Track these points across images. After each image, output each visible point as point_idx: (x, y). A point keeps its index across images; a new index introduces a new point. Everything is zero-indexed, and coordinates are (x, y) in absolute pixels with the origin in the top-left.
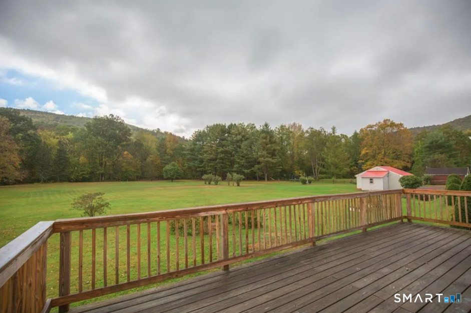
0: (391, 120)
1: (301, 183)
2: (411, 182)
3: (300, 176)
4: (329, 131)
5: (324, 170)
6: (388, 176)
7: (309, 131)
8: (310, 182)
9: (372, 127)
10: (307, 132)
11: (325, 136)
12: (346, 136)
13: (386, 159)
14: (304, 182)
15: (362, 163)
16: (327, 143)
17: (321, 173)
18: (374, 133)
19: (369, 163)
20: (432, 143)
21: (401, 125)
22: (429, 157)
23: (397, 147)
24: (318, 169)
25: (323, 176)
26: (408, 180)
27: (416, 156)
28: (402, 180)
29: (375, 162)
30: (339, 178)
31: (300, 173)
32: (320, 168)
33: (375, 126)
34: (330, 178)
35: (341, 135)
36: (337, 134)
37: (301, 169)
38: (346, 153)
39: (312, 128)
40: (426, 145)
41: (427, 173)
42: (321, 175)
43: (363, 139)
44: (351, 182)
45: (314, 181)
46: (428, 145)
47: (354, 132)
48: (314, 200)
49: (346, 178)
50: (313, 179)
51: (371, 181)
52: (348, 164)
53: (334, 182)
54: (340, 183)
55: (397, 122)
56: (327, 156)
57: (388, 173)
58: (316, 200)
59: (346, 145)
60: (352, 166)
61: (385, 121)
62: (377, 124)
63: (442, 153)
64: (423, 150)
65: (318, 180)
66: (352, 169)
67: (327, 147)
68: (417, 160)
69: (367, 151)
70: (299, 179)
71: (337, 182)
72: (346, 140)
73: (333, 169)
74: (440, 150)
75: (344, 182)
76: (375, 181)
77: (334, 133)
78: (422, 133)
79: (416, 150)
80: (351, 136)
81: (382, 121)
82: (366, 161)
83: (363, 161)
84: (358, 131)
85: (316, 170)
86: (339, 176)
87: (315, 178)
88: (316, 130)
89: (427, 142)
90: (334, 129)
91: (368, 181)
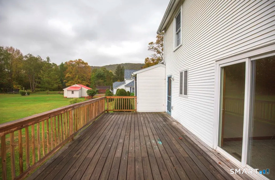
0: (82, 60)
1: (20, 95)
2: (92, 93)
3: (19, 90)
4: (44, 59)
5: (40, 85)
6: (81, 90)
7: (28, 56)
8: (29, 94)
9: (72, 62)
10: (26, 57)
11: (42, 62)
12: (56, 65)
13: (79, 81)
14: (23, 94)
15: (65, 82)
16: (43, 67)
17: (38, 87)
18: (73, 65)
19: (70, 82)
20: (99, 74)
21: (87, 63)
22: (97, 81)
23: (84, 74)
24: (35, 84)
25: (39, 89)
26: (91, 91)
27: (92, 80)
28: (88, 92)
29: (73, 82)
30: (51, 91)
31: (18, 87)
32: (37, 84)
33: (74, 61)
34: (44, 91)
35: (53, 63)
36: (50, 62)
37: (20, 84)
38: (57, 76)
39: (31, 55)
40: (96, 75)
41: (97, 88)
42: (38, 89)
43: (67, 68)
44: (59, 93)
45: (32, 93)
46: (97, 75)
47: (61, 63)
48: (74, 108)
49: (55, 91)
50: (31, 91)
51: (73, 92)
52: (57, 83)
53: (48, 93)
54: (52, 94)
55: (85, 62)
56: (43, 76)
57: (81, 88)
58: (75, 107)
59: (55, 70)
60: (59, 84)
61: (79, 60)
62: (75, 61)
63: (102, 79)
64: (95, 78)
65: (35, 92)
66: (59, 85)
67: (43, 70)
68: (92, 82)
69: (69, 75)
70: (18, 91)
71: (49, 93)
72: (56, 67)
73: (46, 85)
74: (102, 78)
75: (55, 93)
76: (74, 92)
77: (48, 61)
78: (95, 69)
79: (92, 77)
80: (59, 65)
81: (78, 60)
82: (68, 81)
83: (66, 81)
84: (64, 63)
85: (33, 86)
86: (51, 90)
87: (33, 91)
88: (34, 57)
89: (97, 73)
90: (48, 59)
91: (71, 92)
